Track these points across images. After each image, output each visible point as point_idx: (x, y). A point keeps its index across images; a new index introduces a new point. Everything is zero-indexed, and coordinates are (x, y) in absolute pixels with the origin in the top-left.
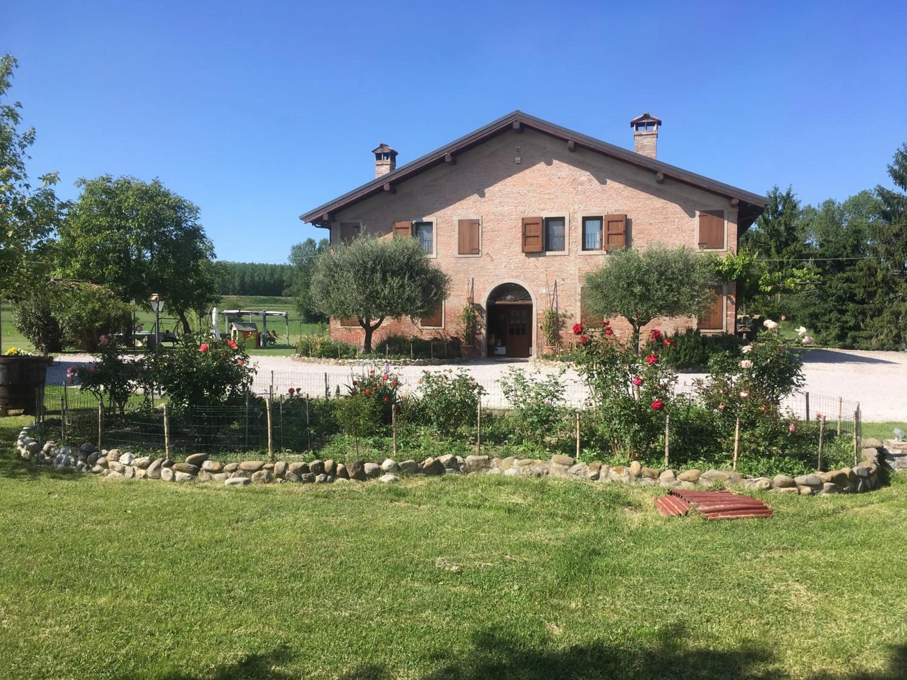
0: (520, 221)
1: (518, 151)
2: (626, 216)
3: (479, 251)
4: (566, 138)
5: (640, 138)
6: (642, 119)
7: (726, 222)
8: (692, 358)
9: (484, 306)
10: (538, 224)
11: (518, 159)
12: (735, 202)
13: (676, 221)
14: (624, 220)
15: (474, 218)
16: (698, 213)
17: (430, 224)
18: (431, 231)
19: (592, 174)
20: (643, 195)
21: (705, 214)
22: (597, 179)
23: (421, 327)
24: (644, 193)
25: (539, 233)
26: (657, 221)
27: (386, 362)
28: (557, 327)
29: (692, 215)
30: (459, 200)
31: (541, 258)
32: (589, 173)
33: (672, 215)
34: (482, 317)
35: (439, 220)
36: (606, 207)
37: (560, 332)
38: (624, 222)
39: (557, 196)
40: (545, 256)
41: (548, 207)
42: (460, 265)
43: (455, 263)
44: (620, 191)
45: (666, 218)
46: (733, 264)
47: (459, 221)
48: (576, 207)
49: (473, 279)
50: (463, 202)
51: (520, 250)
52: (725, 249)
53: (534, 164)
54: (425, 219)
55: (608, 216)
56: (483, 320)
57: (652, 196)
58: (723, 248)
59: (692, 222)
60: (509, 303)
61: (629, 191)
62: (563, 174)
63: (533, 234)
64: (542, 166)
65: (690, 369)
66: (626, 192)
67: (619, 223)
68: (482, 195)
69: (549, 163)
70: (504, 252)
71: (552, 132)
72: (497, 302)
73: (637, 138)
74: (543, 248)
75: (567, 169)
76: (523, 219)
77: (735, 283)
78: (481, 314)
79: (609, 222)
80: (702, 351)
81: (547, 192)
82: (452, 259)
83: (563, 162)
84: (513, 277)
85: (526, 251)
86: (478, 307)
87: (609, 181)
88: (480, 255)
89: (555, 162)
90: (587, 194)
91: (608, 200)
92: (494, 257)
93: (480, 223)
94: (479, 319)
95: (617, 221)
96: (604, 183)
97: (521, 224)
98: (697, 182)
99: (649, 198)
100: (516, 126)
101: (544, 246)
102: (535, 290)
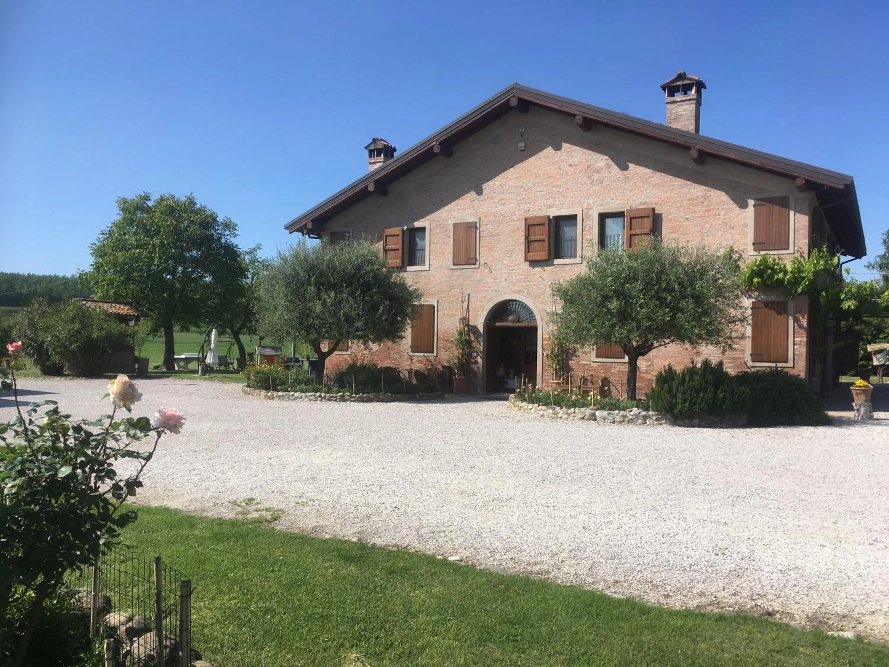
0: (524, 222)
1: (522, 134)
2: (653, 210)
3: (476, 260)
4: (573, 112)
5: (674, 106)
6: (675, 80)
7: (792, 213)
8: (694, 404)
9: (481, 329)
10: (544, 224)
11: (521, 145)
12: (800, 182)
13: (722, 213)
14: (651, 215)
15: (471, 219)
16: (751, 202)
17: (423, 229)
18: (423, 238)
19: (610, 158)
20: (678, 182)
21: (762, 203)
22: (616, 164)
23: (411, 354)
24: (679, 179)
25: (545, 237)
26: (696, 215)
27: (320, 396)
28: (567, 356)
29: (743, 205)
30: (455, 199)
31: (548, 268)
32: (607, 157)
33: (717, 207)
34: (479, 342)
35: (433, 225)
36: (628, 199)
37: (571, 362)
38: (651, 219)
39: (568, 189)
40: (552, 265)
41: (557, 202)
42: (455, 278)
43: (450, 276)
44: (647, 177)
45: (708, 211)
46: (800, 271)
47: (455, 224)
48: (591, 201)
49: (469, 295)
50: (459, 201)
51: (523, 259)
52: (791, 251)
53: (541, 150)
54: (417, 224)
55: (630, 210)
56: (480, 346)
57: (689, 183)
58: (788, 249)
59: (743, 215)
60: (511, 324)
61: (659, 178)
62: (576, 160)
63: (538, 237)
64: (549, 151)
65: (696, 421)
66: (655, 178)
67: (646, 219)
68: (480, 192)
69: (558, 148)
70: (505, 262)
71: (556, 107)
72: (498, 324)
73: (669, 106)
74: (550, 255)
75: (581, 154)
76: (526, 219)
77: (806, 297)
78: (477, 339)
79: (631, 218)
80: (711, 395)
81: (555, 184)
82: (446, 271)
83: (575, 145)
84: (514, 292)
85: (529, 259)
86: (474, 330)
87: (631, 166)
88: (477, 266)
89: (565, 146)
90: (605, 184)
91: (631, 191)
92: (493, 268)
93: (478, 226)
94: (474, 344)
95: (641, 217)
96: (624, 168)
97: (523, 227)
98: (744, 158)
99: (686, 185)
100: (514, 102)
101: (552, 252)
102: (540, 308)
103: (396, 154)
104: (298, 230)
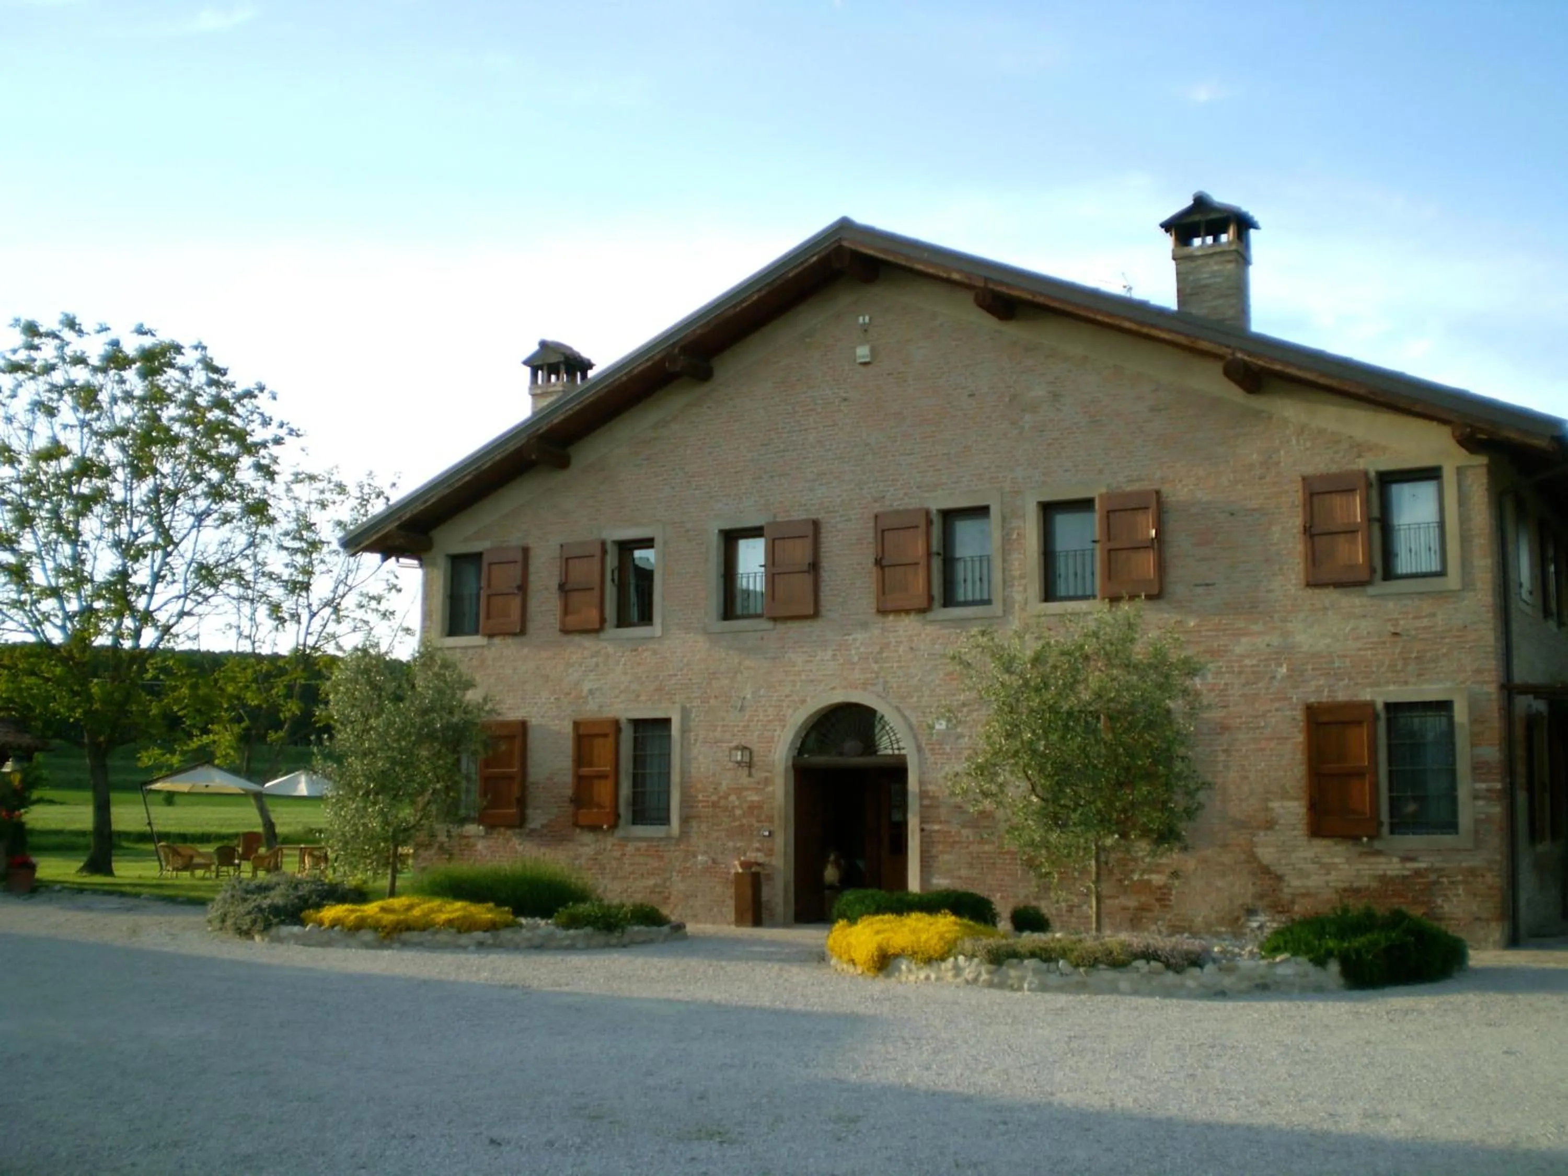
0: (871, 523)
1: (865, 329)
2: (1157, 493)
4: (969, 281)
5: (1190, 266)
6: (1189, 212)
7: (1452, 498)
9: (780, 770)
10: (916, 528)
11: (863, 352)
14: (1152, 505)
17: (649, 543)
19: (1060, 378)
20: (1208, 431)
24: (1207, 425)
25: (919, 556)
26: (1251, 505)
30: (719, 474)
31: (929, 628)
32: (1052, 377)
35: (670, 532)
36: (1102, 472)
38: (1153, 512)
39: (967, 448)
40: (938, 621)
41: (944, 479)
42: (719, 654)
43: (709, 650)
45: (1277, 495)
48: (1020, 475)
53: (907, 362)
54: (636, 531)
55: (1107, 495)
57: (1231, 433)
58: (1448, 580)
60: (847, 761)
61: (1166, 422)
62: (984, 385)
63: (904, 557)
64: (924, 364)
67: (1140, 515)
70: (831, 615)
71: (932, 270)
74: (931, 597)
75: (993, 370)
76: (876, 517)
79: (1109, 512)
81: (939, 437)
82: (700, 638)
83: (982, 349)
84: (854, 685)
85: (885, 607)
91: (1107, 451)
95: (1128, 510)
97: (871, 534)
99: (1225, 439)
101: (937, 591)
102: (914, 720)
103: (591, 374)
104: (370, 549)
